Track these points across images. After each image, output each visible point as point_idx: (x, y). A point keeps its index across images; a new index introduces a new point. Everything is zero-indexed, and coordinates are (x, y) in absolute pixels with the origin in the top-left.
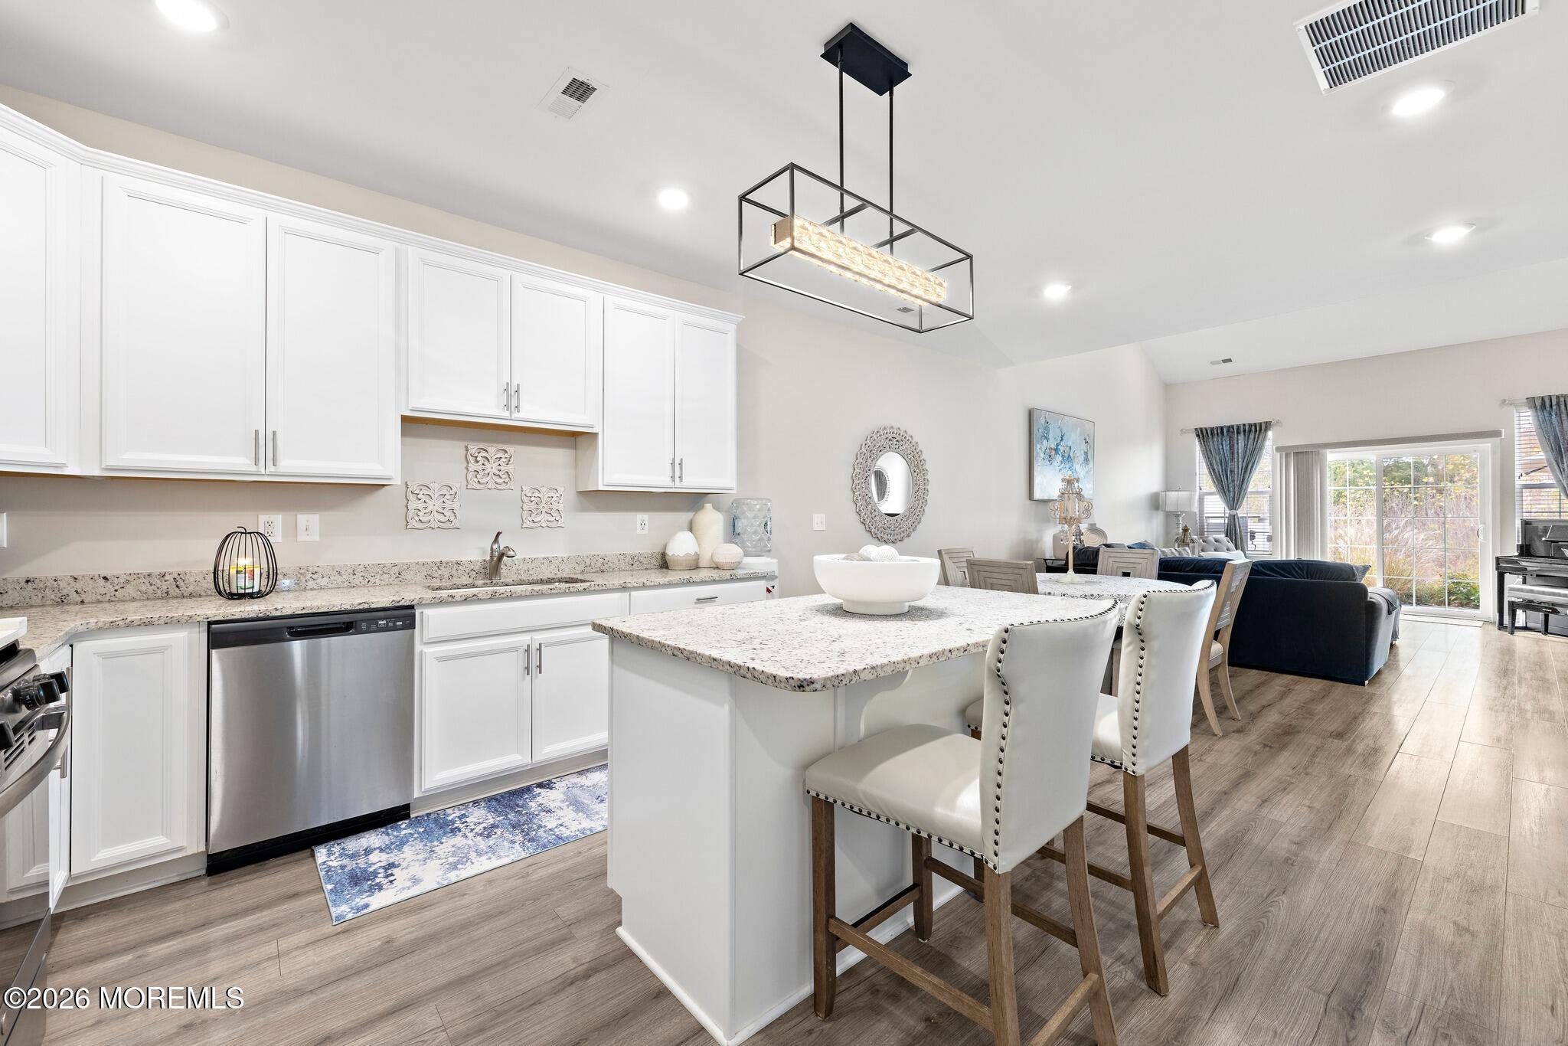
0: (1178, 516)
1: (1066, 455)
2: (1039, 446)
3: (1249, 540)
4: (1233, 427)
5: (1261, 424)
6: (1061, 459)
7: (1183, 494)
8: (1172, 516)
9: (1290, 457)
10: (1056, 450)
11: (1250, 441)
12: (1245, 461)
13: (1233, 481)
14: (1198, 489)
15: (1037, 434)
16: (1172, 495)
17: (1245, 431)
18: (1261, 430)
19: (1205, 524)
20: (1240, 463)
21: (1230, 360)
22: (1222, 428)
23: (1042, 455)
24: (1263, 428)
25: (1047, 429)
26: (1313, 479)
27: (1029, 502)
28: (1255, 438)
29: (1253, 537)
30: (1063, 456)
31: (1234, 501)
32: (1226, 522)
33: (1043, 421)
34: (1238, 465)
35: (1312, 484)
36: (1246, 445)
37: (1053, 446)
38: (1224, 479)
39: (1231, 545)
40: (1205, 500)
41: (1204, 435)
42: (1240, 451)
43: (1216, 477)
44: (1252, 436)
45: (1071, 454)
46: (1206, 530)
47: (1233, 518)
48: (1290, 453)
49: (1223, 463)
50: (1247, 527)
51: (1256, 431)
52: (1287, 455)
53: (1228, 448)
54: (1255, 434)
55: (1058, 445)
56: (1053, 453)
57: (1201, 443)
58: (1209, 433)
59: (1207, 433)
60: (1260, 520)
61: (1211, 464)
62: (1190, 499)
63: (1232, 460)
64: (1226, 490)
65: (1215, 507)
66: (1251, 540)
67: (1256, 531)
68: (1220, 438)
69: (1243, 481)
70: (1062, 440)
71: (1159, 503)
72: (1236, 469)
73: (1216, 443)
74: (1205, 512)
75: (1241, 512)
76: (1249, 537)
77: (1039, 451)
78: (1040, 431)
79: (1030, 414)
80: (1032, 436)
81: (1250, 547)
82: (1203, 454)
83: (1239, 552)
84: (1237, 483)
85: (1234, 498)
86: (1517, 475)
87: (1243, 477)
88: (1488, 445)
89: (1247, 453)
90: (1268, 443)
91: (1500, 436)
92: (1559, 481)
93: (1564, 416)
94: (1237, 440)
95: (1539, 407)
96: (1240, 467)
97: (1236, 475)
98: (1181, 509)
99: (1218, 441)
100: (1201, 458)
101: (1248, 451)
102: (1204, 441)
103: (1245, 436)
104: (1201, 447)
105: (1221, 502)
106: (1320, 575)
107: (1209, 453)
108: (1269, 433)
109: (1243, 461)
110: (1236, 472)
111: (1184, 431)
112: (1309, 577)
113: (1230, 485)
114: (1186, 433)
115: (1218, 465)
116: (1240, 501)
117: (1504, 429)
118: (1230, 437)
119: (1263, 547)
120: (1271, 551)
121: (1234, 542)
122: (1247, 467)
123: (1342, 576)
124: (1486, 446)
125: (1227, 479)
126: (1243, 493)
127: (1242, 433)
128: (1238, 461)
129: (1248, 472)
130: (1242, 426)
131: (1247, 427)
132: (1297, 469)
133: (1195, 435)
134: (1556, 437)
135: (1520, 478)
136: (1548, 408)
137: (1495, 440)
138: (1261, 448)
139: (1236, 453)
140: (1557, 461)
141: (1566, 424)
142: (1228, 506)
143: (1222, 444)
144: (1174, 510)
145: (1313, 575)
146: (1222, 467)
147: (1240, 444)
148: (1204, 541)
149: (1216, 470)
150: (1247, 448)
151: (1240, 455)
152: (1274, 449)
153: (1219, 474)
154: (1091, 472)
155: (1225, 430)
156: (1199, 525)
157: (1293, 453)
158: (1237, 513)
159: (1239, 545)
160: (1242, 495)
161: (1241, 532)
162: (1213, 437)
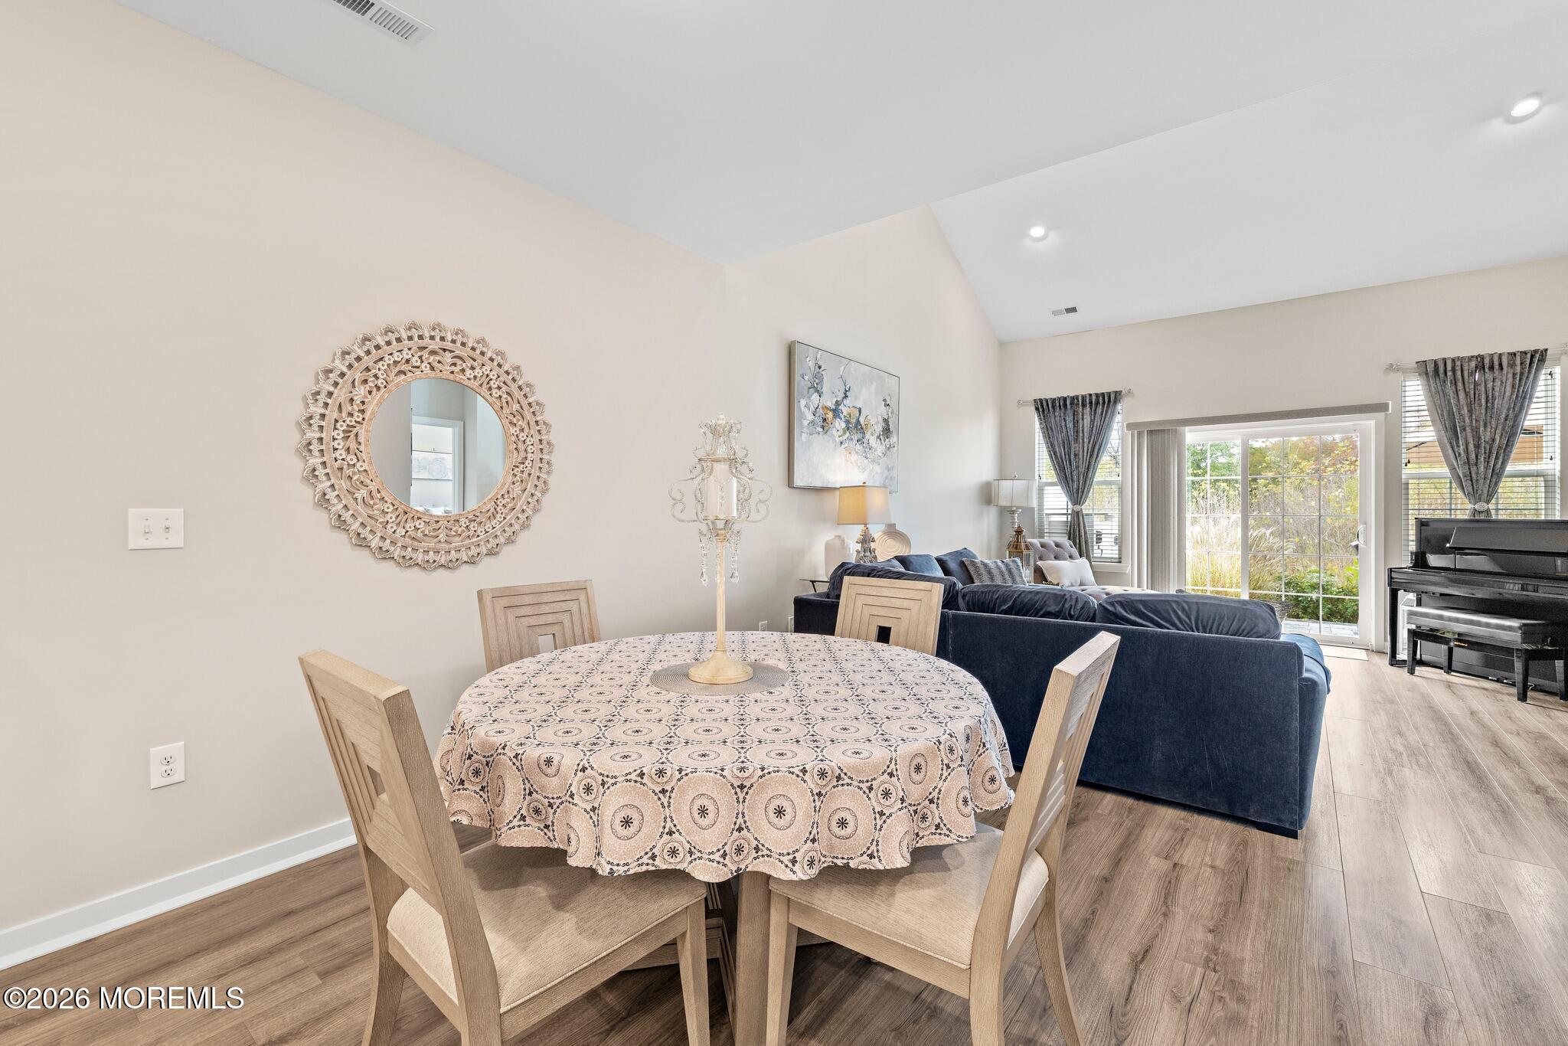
0: (1013, 512)
1: (853, 421)
2: (803, 402)
3: (1095, 543)
4: (1077, 397)
5: (1109, 394)
6: (844, 425)
7: (1019, 485)
8: (1007, 512)
9: (1143, 436)
10: (836, 412)
11: (1098, 416)
12: (1091, 443)
13: (1078, 467)
14: (1037, 477)
15: (801, 383)
16: (1006, 485)
17: (1091, 403)
18: (1109, 401)
19: (1046, 523)
20: (1086, 445)
21: (1073, 310)
22: (1065, 399)
23: (810, 417)
24: (1112, 399)
25: (818, 377)
26: (1169, 466)
27: (788, 490)
28: (1102, 412)
29: (1099, 540)
30: (848, 422)
31: (1078, 493)
32: (1069, 519)
33: (811, 364)
34: (1081, 448)
35: (1169, 472)
36: (1092, 421)
37: (831, 404)
38: (1066, 464)
39: (1075, 551)
40: (1045, 492)
41: (1044, 408)
42: (1085, 430)
43: (1058, 463)
44: (1099, 410)
45: (862, 420)
46: (1046, 531)
47: (1077, 515)
48: (1144, 431)
49: (1067, 444)
50: (1093, 526)
51: (1104, 402)
52: (1140, 434)
53: (1071, 425)
54: (1103, 407)
55: (838, 403)
56: (830, 415)
57: (1041, 419)
58: (1050, 406)
59: (1048, 405)
60: (1107, 517)
61: (1052, 445)
62: (1027, 492)
63: (1076, 440)
64: (1069, 480)
65: (1056, 501)
66: (1097, 543)
67: (1103, 532)
68: (1063, 410)
69: (1088, 468)
70: (846, 397)
71: (991, 496)
72: (1081, 453)
73: (1058, 419)
74: (1045, 507)
75: (1086, 508)
76: (1095, 539)
77: (804, 409)
78: (806, 378)
79: (791, 351)
80: (792, 384)
81: (1096, 553)
82: (1044, 437)
83: (1084, 560)
84: (1082, 469)
85: (1078, 490)
86: (1404, 461)
87: (1089, 462)
88: (1373, 422)
89: (1094, 432)
90: (1118, 418)
91: (1388, 410)
92: (1453, 469)
93: (1460, 384)
94: (1083, 415)
95: (1431, 374)
96: (1086, 449)
97: (1081, 461)
98: (1017, 503)
99: (1060, 417)
100: (1042, 438)
101: (1095, 429)
102: (1044, 416)
103: (1091, 409)
104: (1041, 424)
105: (1063, 495)
106: (1219, 625)
107: (1050, 432)
108: (1119, 407)
109: (1089, 442)
110: (1081, 457)
111: (1021, 403)
112: (1201, 628)
113: (1074, 473)
114: (1023, 405)
115: (1059, 447)
116: (1085, 493)
117: (1390, 402)
118: (1074, 411)
119: (1110, 552)
120: (1120, 558)
121: (1078, 546)
122: (1093, 450)
123: (1256, 628)
124: (1369, 424)
125: (1070, 465)
126: (1088, 482)
127: (1088, 405)
128: (1083, 442)
129: (1095, 456)
130: (1088, 396)
131: (1094, 398)
132: (1152, 452)
133: (1033, 408)
134: (1451, 413)
135: (1406, 465)
136: (1442, 375)
137: (1381, 415)
138: (1109, 426)
139: (1081, 432)
140: (1451, 443)
141: (1462, 395)
142: (1071, 500)
143: (1065, 419)
144: (1008, 505)
145: (1207, 625)
146: (1064, 449)
147: (1085, 420)
148: (1043, 545)
149: (1058, 454)
150: (1093, 425)
151: (1085, 434)
152: (1125, 426)
153: (1062, 458)
154: (895, 449)
155: (1068, 402)
156: (1036, 524)
157: (1146, 433)
158: (1081, 510)
159: (1084, 551)
160: (1087, 486)
161: (1085, 533)
162: (1054, 411)
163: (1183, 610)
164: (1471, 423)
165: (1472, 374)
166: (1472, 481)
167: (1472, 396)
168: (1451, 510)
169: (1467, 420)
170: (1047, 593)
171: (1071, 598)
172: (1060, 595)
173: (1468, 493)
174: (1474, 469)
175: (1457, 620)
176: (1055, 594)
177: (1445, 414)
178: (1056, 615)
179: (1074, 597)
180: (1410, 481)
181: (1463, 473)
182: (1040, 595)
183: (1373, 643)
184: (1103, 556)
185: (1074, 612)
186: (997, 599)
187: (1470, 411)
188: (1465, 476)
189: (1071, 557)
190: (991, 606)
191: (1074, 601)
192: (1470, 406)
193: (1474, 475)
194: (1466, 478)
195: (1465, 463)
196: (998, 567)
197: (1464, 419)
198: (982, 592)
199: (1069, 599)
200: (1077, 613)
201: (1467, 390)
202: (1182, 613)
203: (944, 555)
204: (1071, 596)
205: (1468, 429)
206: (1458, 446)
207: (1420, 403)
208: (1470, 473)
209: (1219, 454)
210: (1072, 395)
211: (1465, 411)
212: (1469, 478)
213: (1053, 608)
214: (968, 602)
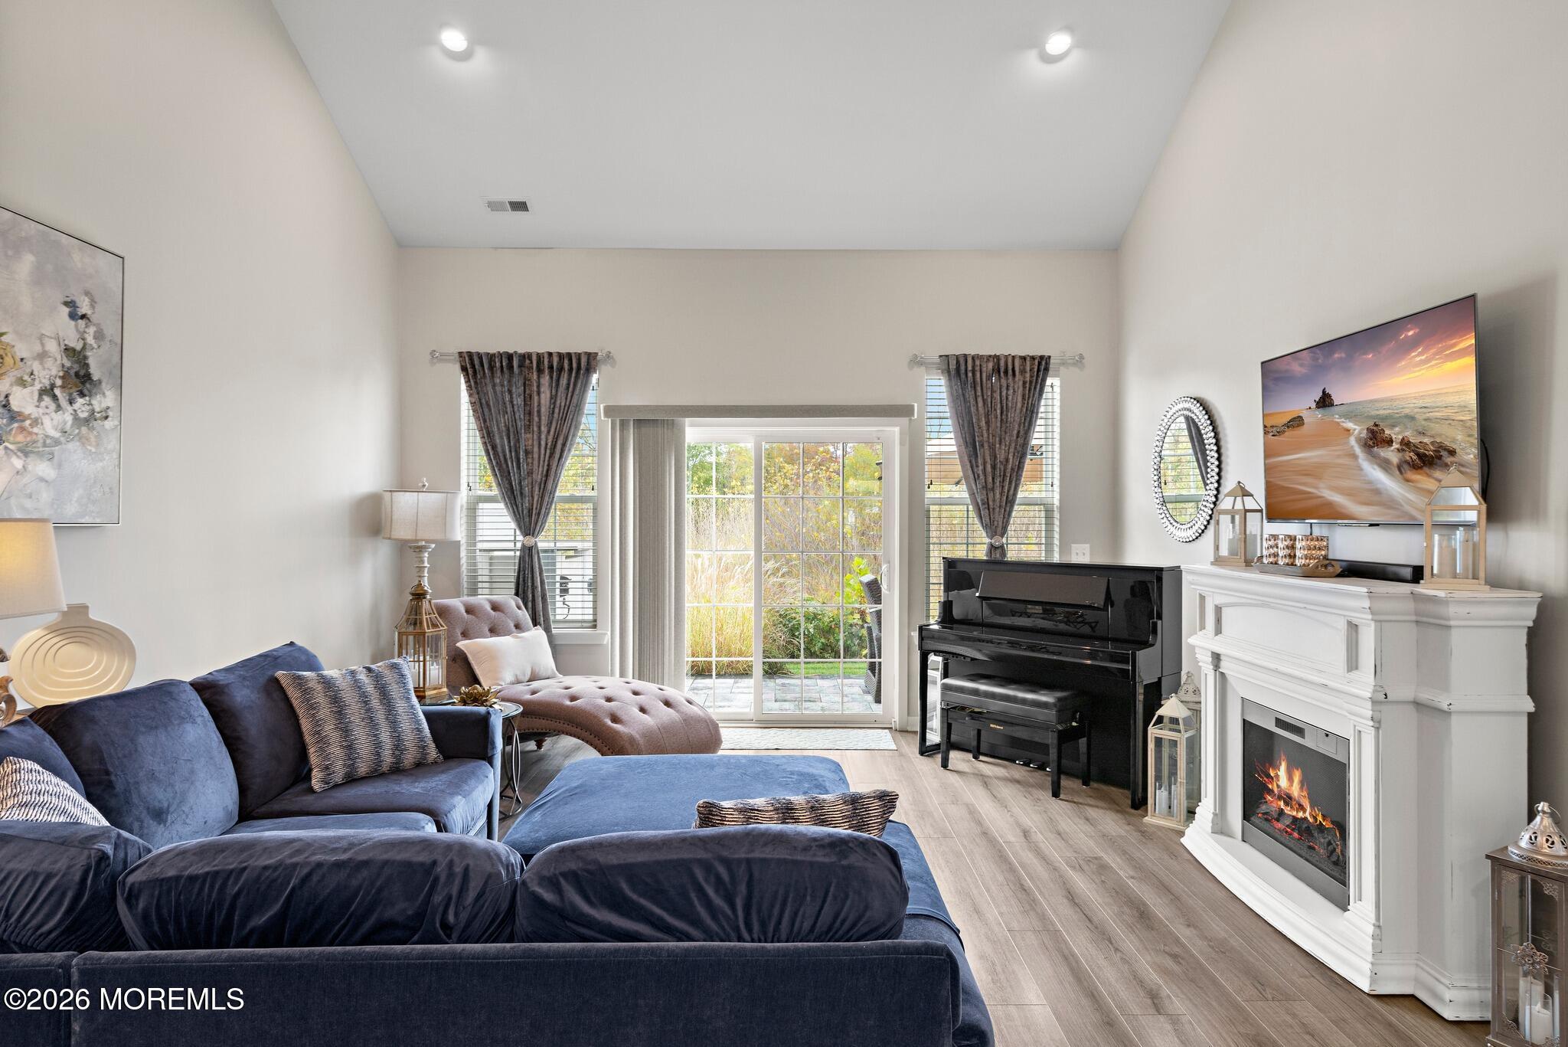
0: (421, 549)
3: (558, 598)
4: (530, 356)
5: (578, 356)
7: (429, 500)
8: (409, 550)
9: (629, 426)
11: (562, 388)
12: (552, 433)
13: (530, 473)
14: (463, 489)
16: (406, 500)
17: (551, 367)
18: (579, 368)
19: (477, 568)
20: (543, 437)
21: (520, 206)
22: (510, 357)
24: (583, 364)
26: (664, 478)
28: (569, 384)
29: (565, 591)
31: (530, 516)
32: (518, 559)
35: (663, 487)
36: (553, 398)
38: (512, 469)
39: (524, 616)
40: (479, 512)
41: (476, 368)
42: (543, 410)
43: (499, 464)
44: (564, 381)
46: (478, 581)
47: (528, 555)
48: (628, 421)
49: (513, 433)
50: (554, 570)
51: (571, 369)
52: (624, 424)
53: (520, 401)
54: (570, 376)
57: (470, 387)
58: (486, 366)
59: (482, 365)
60: (577, 554)
61: (489, 434)
62: (444, 516)
63: (528, 427)
64: (517, 493)
65: (497, 528)
66: (561, 598)
67: (570, 578)
68: (506, 376)
69: (547, 475)
71: (378, 520)
72: (536, 449)
73: (498, 389)
74: (479, 538)
75: (542, 543)
76: (557, 592)
81: (559, 615)
82: (477, 418)
83: (539, 633)
84: (538, 477)
85: (530, 511)
86: (927, 482)
87: (549, 465)
88: (897, 429)
89: (556, 415)
90: (591, 396)
91: (913, 415)
92: (972, 494)
93: (979, 388)
94: (538, 387)
95: (953, 373)
96: (543, 443)
97: (536, 462)
98: (425, 534)
99: (502, 386)
100: (472, 419)
101: (557, 410)
102: (476, 383)
103: (551, 378)
104: (470, 395)
105: (509, 519)
106: (796, 914)
107: (486, 410)
108: (595, 377)
109: (549, 432)
110: (536, 456)
111: (436, 357)
112: (756, 927)
113: (525, 483)
114: (440, 360)
115: (501, 438)
116: (542, 516)
117: (916, 405)
118: (525, 379)
119: (580, 611)
120: (595, 621)
121: (530, 604)
122: (554, 446)
123: (868, 914)
124: (893, 430)
125: (519, 468)
126: (546, 499)
127: (547, 371)
128: (540, 432)
129: (557, 456)
130: (546, 356)
131: (555, 360)
132: (640, 453)
133: (457, 367)
134: (971, 424)
135: (929, 488)
136: (963, 376)
137: (905, 420)
138: (579, 407)
139: (536, 414)
140: (970, 462)
141: (980, 404)
142: (520, 528)
143: (510, 392)
144: (409, 537)
145: (770, 917)
146: (509, 442)
147: (543, 396)
148: (469, 610)
149: (499, 449)
150: (555, 403)
151: (543, 418)
152: (602, 411)
153: (505, 456)
154: (108, 424)
155: (515, 363)
156: (464, 568)
157: (632, 422)
158: (536, 544)
159: (539, 617)
160: (545, 504)
161: (542, 582)
162: (493, 376)
163: (719, 883)
164: (988, 438)
165: (989, 378)
166: (989, 510)
167: (990, 406)
168: (967, 544)
169: (985, 435)
170: (386, 863)
171: (451, 875)
172: (422, 864)
173: (986, 525)
174: (991, 495)
175: (993, 696)
176: (408, 864)
177: (966, 425)
178: (403, 931)
179: (458, 869)
180: (932, 508)
181: (982, 500)
182: (365, 873)
183: (897, 719)
184: (570, 617)
185: (456, 915)
186: (238, 893)
187: (988, 423)
188: (983, 504)
189: (517, 626)
190: (219, 920)
191: (457, 882)
192: (987, 415)
193: (991, 503)
194: (984, 507)
195: (983, 487)
196: (357, 685)
197: (982, 432)
198: (192, 879)
199: (443, 879)
200: (464, 916)
201: (985, 397)
202: (717, 891)
203: (228, 670)
204: (451, 864)
205: (986, 445)
206: (977, 466)
207: (941, 409)
208: (988, 499)
209: (707, 452)
210: (521, 351)
211: (983, 423)
212: (986, 506)
213: (399, 909)
214: (146, 916)
